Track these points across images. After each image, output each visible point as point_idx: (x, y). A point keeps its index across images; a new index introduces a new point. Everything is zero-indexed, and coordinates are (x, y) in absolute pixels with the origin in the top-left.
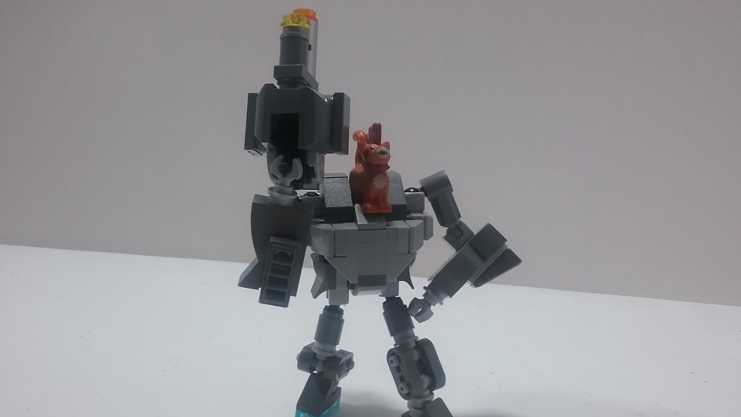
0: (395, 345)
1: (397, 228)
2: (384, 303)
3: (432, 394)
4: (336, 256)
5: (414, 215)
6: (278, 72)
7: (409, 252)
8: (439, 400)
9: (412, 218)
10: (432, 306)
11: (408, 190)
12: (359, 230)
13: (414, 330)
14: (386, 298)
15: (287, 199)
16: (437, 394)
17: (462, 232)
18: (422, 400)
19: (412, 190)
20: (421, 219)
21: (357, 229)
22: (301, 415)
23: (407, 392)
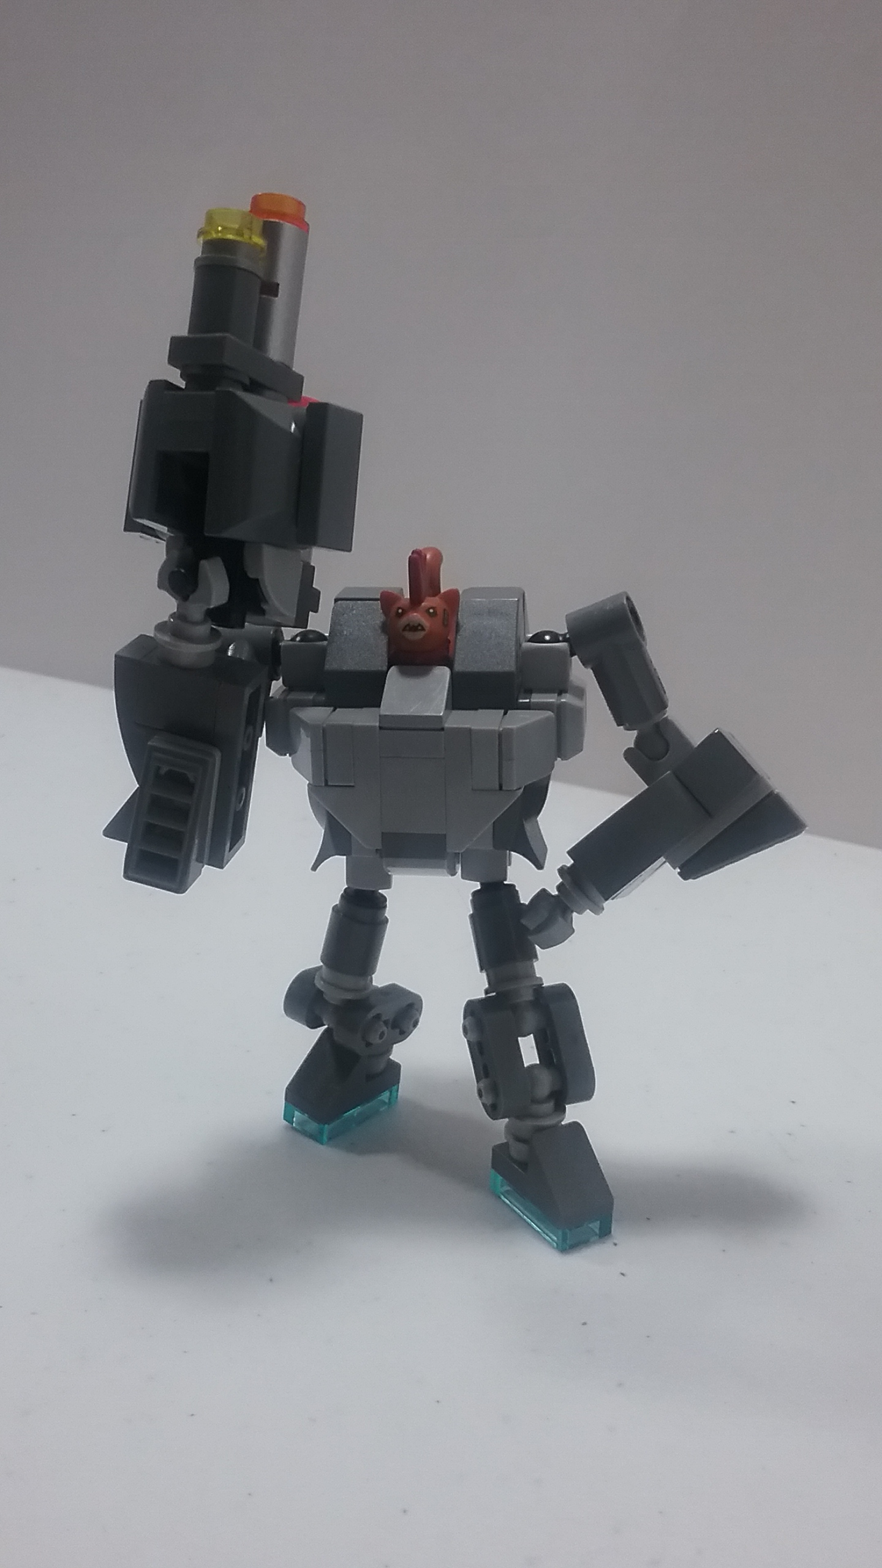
0: (487, 992)
1: (470, 730)
2: (475, 894)
3: (560, 1109)
4: (330, 783)
5: (536, 698)
6: (179, 351)
7: (501, 788)
8: (576, 1127)
9: (527, 707)
10: (575, 914)
11: (538, 638)
12: (381, 728)
13: (535, 964)
14: (482, 884)
15: (191, 652)
16: (574, 1113)
17: (667, 744)
18: (530, 1123)
19: (547, 638)
20: (550, 710)
21: (376, 726)
22: (297, 1113)
23: (490, 1102)
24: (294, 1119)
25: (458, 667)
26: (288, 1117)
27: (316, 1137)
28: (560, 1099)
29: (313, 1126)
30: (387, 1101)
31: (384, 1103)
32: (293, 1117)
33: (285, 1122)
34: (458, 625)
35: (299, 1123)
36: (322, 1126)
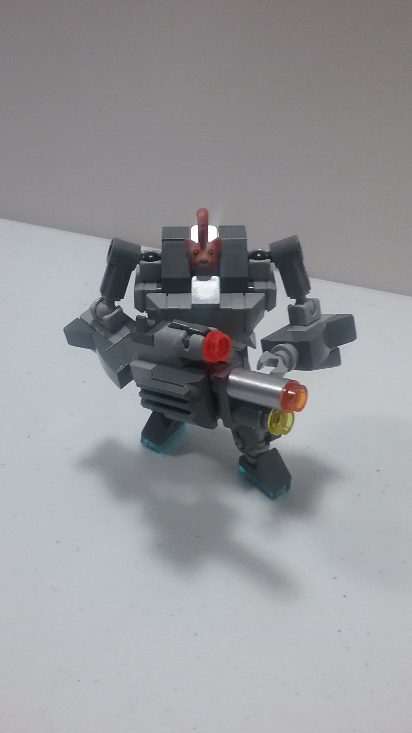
1: (230, 309)
5: (257, 286)
7: (244, 331)
8: (275, 450)
9: (253, 291)
12: (192, 309)
18: (257, 452)
22: (146, 440)
23: (240, 447)
24: (145, 443)
25: (222, 275)
26: (142, 441)
27: (155, 450)
29: (153, 445)
36: (159, 447)
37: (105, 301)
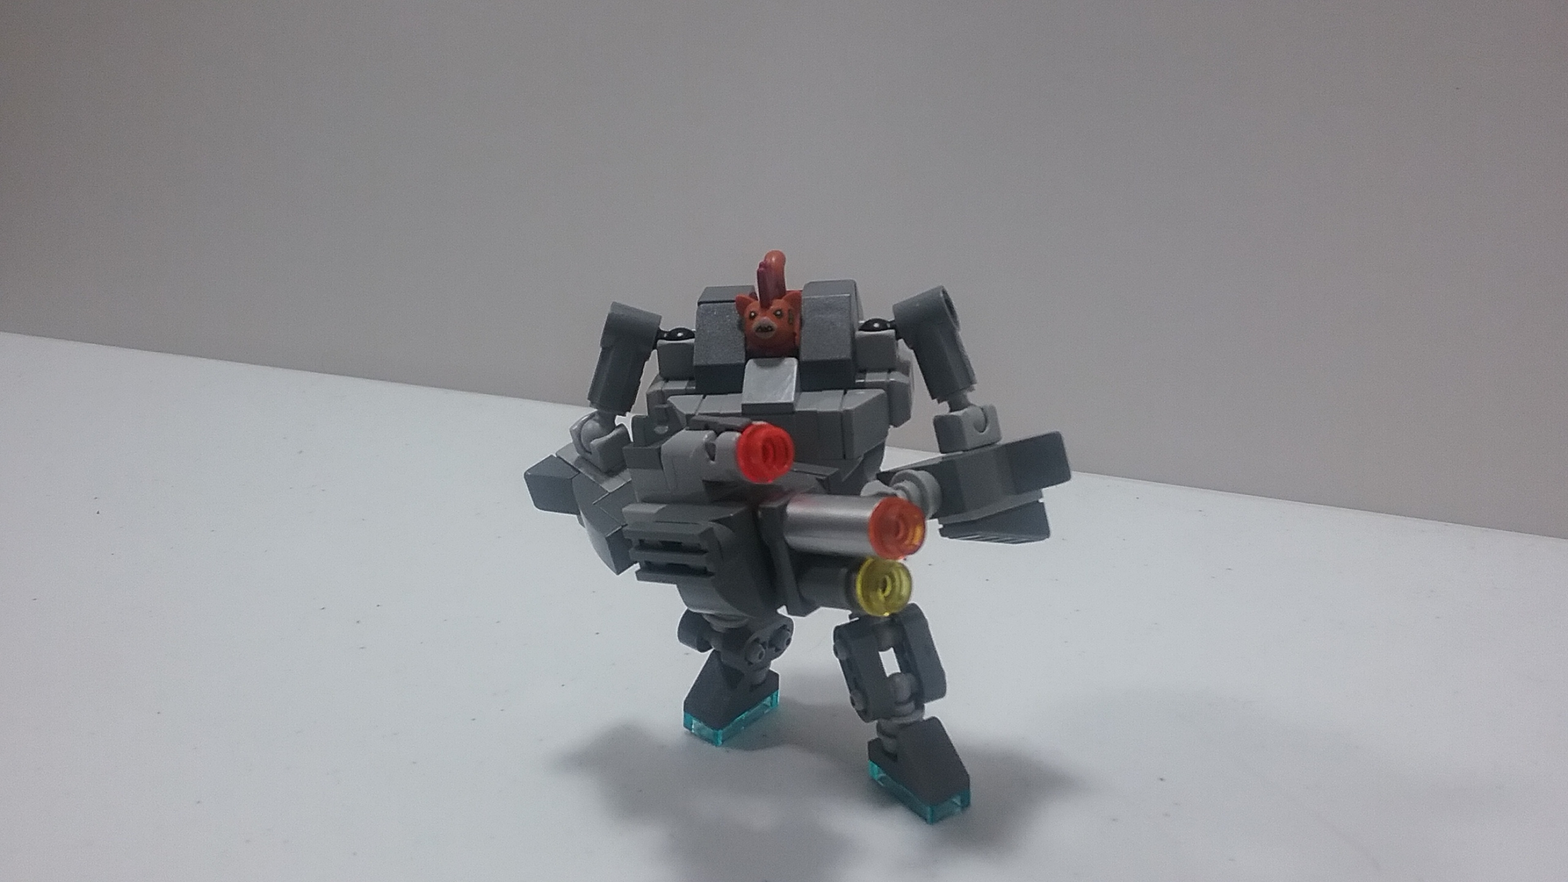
1: (817, 413)
3: (920, 707)
5: (870, 378)
8: (935, 722)
11: (867, 326)
18: (894, 722)
19: (876, 325)
20: (881, 388)
21: (738, 410)
22: (694, 721)
23: (861, 708)
24: (693, 727)
25: (803, 358)
26: (687, 725)
27: (712, 741)
28: (919, 698)
29: (708, 731)
30: (769, 704)
31: (766, 706)
32: (692, 724)
33: (686, 729)
34: (801, 320)
35: (699, 729)
36: (716, 731)
37: (597, 417)
